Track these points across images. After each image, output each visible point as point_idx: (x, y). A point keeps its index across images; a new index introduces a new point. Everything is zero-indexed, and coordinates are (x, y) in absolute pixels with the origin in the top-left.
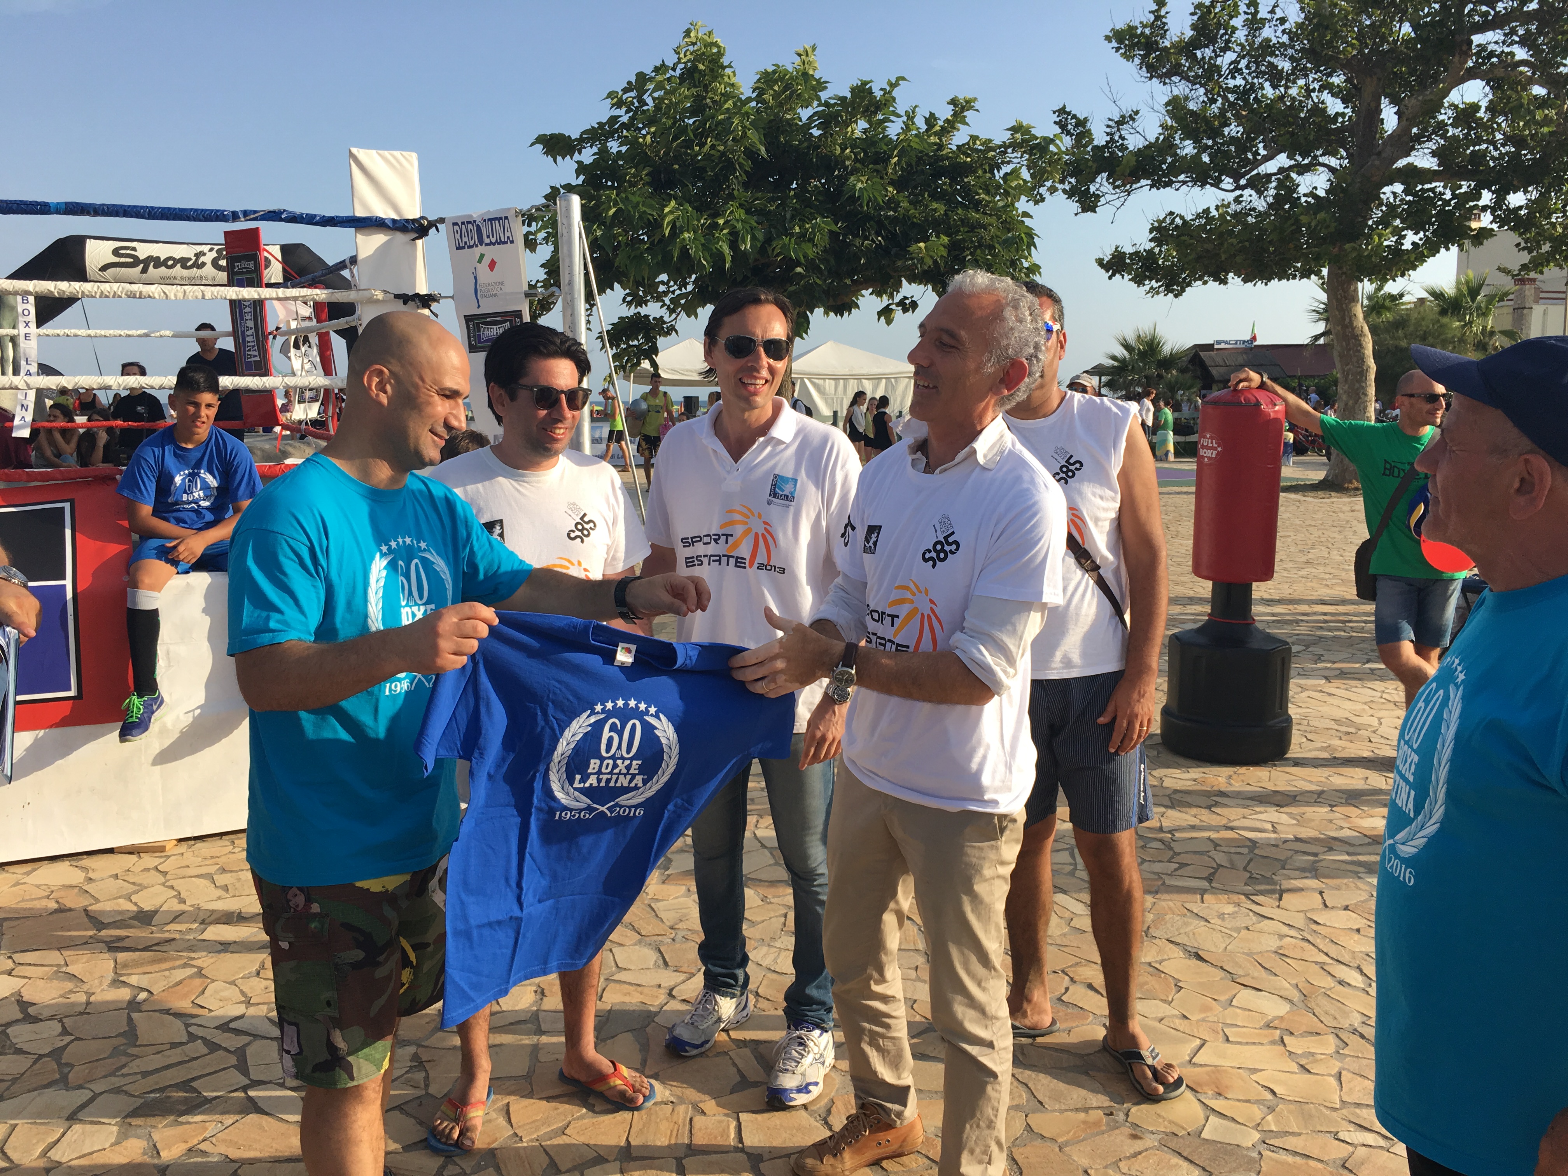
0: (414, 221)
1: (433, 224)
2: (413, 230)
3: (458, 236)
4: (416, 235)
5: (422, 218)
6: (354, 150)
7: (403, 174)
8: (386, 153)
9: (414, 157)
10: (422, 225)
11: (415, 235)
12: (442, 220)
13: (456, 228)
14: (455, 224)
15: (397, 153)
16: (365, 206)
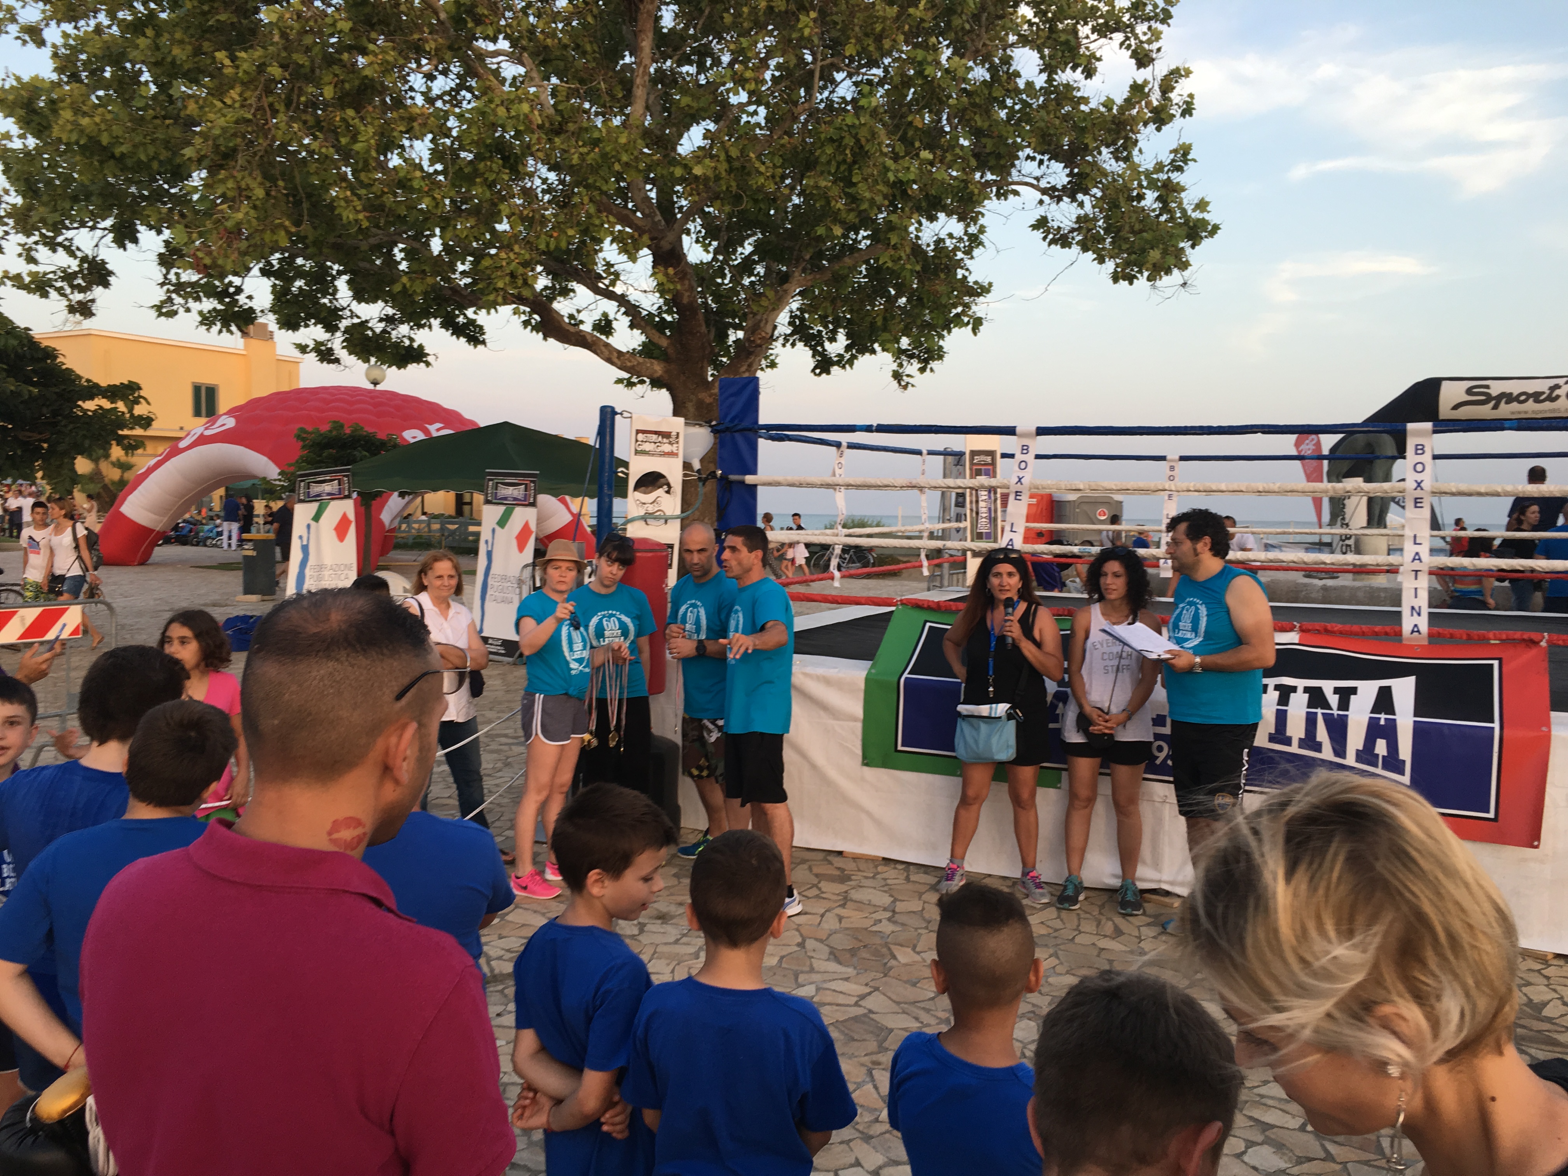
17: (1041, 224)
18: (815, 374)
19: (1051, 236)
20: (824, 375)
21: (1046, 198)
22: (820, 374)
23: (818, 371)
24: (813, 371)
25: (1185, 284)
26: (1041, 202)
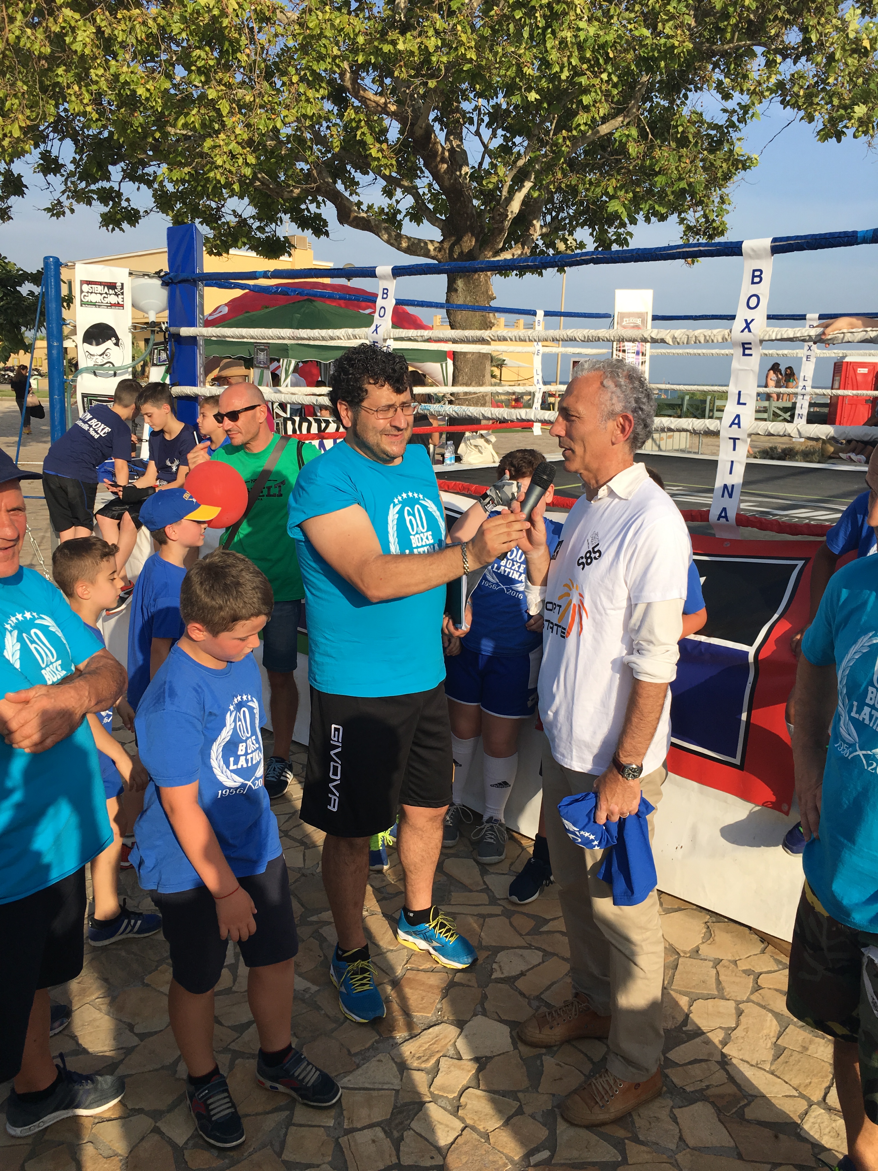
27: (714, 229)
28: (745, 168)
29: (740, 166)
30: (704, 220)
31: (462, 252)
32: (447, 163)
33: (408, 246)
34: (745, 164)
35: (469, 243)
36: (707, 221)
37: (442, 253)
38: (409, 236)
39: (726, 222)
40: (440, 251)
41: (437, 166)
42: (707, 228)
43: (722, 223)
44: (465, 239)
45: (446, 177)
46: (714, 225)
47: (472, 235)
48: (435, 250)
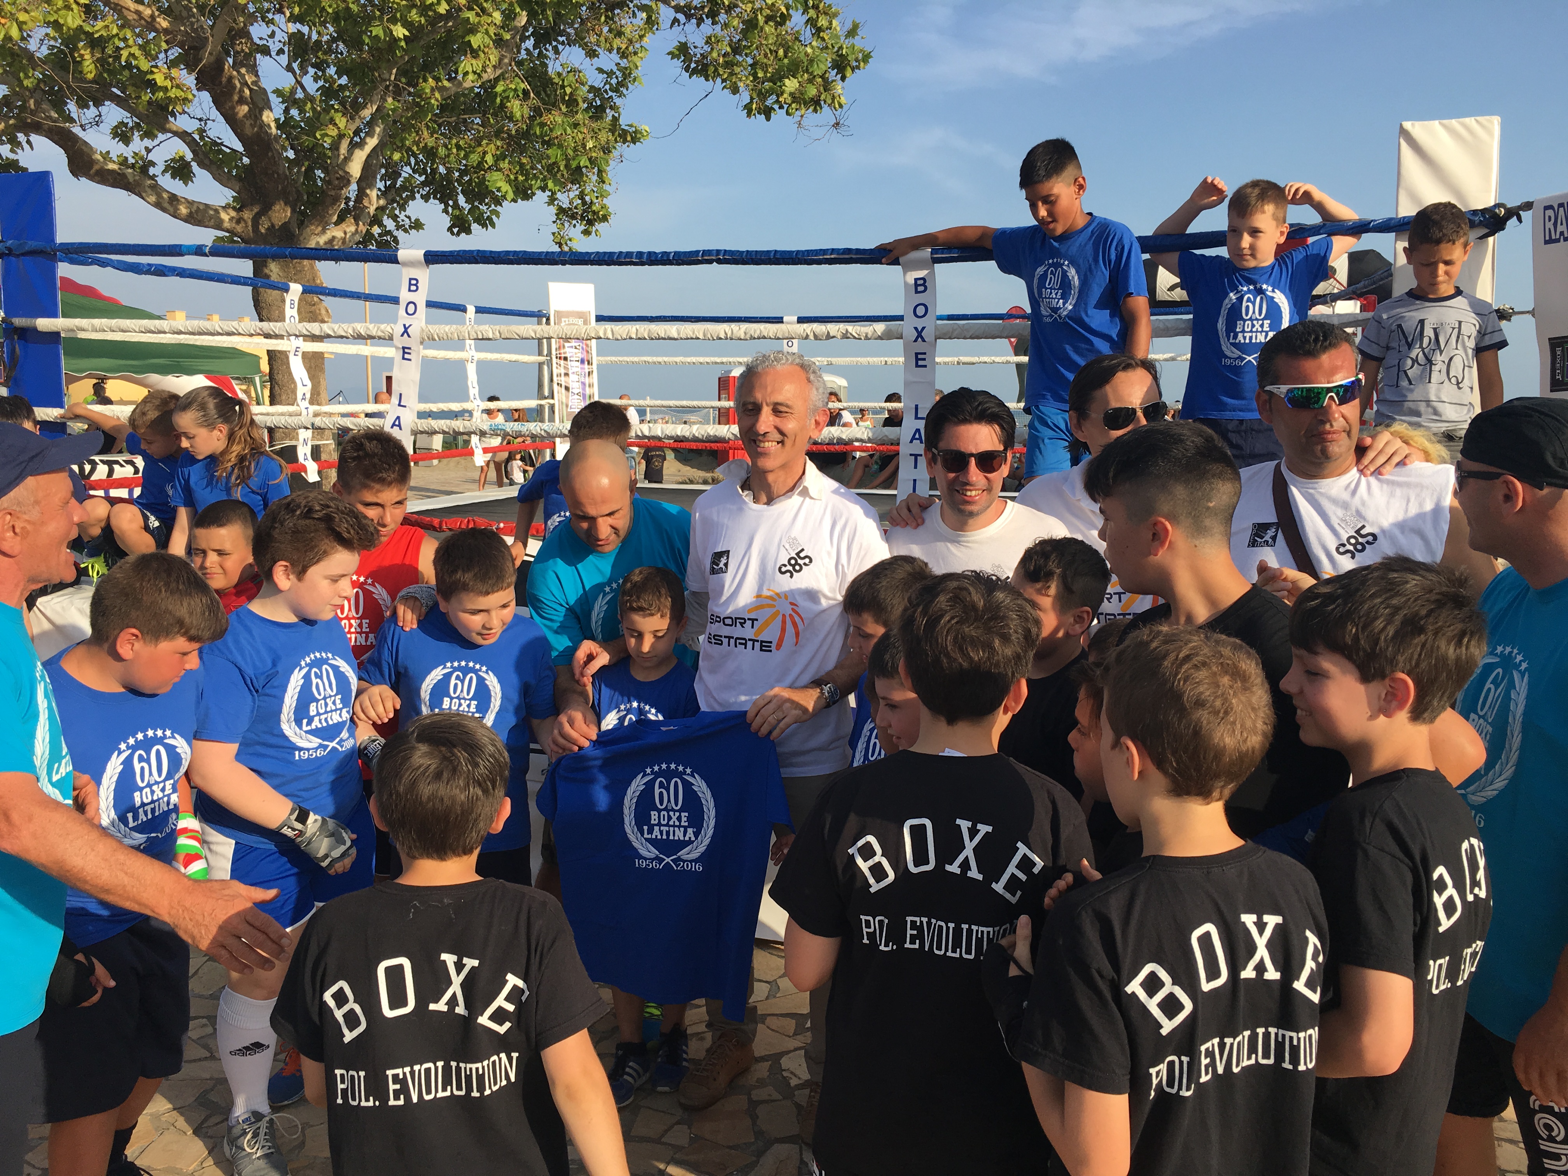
0: (1484, 211)
1: (1514, 213)
2: (1481, 224)
3: (1550, 225)
4: (1486, 231)
5: (1498, 205)
6: (1407, 125)
7: (1473, 147)
8: (1454, 123)
9: (1495, 122)
10: (1495, 216)
11: (1484, 231)
12: (1528, 206)
13: (1550, 213)
14: (1546, 208)
15: (1470, 121)
16: (1414, 197)
17: (682, 51)
18: (452, 233)
19: (693, 65)
20: (463, 235)
21: (681, 17)
22: (458, 234)
23: (456, 230)
24: (450, 229)
25: (838, 124)
26: (675, 21)
27: (594, 212)
28: (634, 140)
29: (629, 138)
30: (580, 201)
31: (273, 225)
32: (247, 104)
33: (191, 212)
34: (633, 137)
35: (281, 214)
36: (584, 203)
37: (242, 224)
38: (190, 198)
39: (608, 205)
40: (238, 222)
41: (233, 108)
42: (584, 211)
43: (603, 207)
44: (277, 207)
45: (248, 123)
46: (594, 208)
47: (286, 204)
48: (231, 219)
